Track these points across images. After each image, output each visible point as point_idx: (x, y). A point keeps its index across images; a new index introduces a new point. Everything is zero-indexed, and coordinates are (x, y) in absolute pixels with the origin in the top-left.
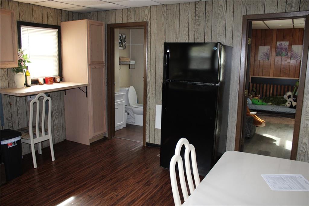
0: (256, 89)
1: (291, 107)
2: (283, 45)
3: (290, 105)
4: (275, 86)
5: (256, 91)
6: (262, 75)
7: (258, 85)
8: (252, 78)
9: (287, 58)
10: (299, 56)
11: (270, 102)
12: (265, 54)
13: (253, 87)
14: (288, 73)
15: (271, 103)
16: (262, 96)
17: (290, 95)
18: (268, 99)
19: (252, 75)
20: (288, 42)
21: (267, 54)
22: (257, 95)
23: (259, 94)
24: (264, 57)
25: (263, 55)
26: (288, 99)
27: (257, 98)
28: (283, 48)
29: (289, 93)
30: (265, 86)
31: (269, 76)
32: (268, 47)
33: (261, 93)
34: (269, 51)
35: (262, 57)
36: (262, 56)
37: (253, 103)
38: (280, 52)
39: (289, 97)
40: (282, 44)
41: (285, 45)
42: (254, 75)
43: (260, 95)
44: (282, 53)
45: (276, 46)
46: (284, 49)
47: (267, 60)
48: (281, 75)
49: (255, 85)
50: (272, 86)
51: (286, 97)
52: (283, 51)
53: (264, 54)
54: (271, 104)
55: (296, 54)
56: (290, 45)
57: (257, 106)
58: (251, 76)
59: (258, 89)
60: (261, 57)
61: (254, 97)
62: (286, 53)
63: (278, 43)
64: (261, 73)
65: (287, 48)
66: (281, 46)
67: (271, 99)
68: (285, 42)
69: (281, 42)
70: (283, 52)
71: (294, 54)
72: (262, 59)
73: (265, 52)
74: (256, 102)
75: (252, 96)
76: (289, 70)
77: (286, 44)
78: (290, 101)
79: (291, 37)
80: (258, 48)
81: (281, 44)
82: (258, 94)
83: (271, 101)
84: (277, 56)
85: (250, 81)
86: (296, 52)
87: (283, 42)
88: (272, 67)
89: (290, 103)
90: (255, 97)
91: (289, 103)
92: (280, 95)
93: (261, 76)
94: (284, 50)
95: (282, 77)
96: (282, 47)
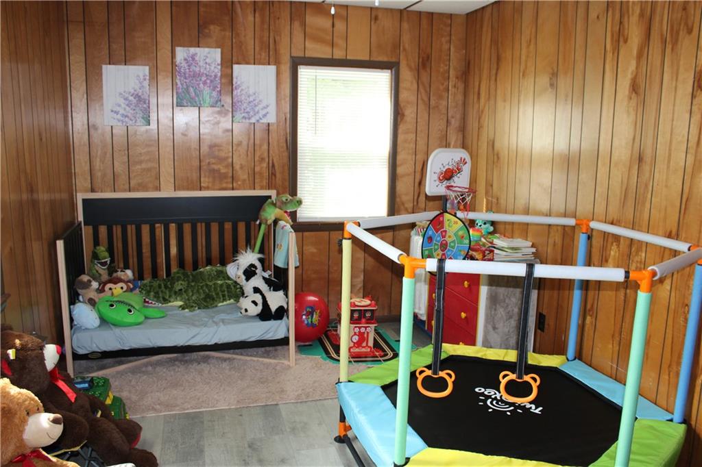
0: (111, 250)
1: (266, 314)
2: (201, 63)
3: (260, 307)
4: (187, 228)
5: (112, 261)
6: (127, 186)
7: (117, 231)
8: (84, 201)
9: (219, 113)
10: (261, 106)
11: (176, 299)
12: (131, 98)
13: (96, 242)
14: (231, 175)
15: (181, 303)
16: (140, 276)
17: (252, 266)
18: (166, 287)
19: (86, 191)
20: (219, 50)
21: (137, 97)
22: (120, 274)
23: (126, 267)
24: (129, 112)
25: (122, 101)
26: (247, 280)
27: (118, 289)
28: (200, 75)
29: (249, 258)
30: (145, 229)
31: (158, 189)
32: (143, 71)
33: (133, 260)
34: (146, 83)
35: (122, 111)
36: (119, 106)
37: (104, 322)
38: (192, 90)
39: (250, 273)
40: (197, 58)
41: (208, 61)
42: (93, 190)
43: (129, 273)
44: (198, 93)
45: (173, 63)
46: (204, 78)
47: (140, 121)
48: (205, 181)
49: (103, 230)
50: (173, 226)
51: (234, 271)
52: (201, 85)
53: (126, 99)
54: (183, 308)
55: (251, 99)
56: (228, 63)
57: (125, 332)
58: (80, 197)
59: (118, 245)
60: (117, 113)
61: (105, 284)
62: (215, 94)
63: (181, 53)
64: (122, 180)
65: (216, 76)
66: (193, 68)
67: (179, 286)
68: (207, 50)
69: (193, 50)
70: (201, 91)
71: (243, 98)
72: (119, 120)
73: (132, 91)
74: (118, 314)
75: (95, 285)
76: (230, 160)
77: (209, 57)
78: (256, 290)
79: (228, 34)
80: (100, 75)
81: (193, 57)
82: (122, 265)
83: (178, 293)
84: (180, 105)
85: (81, 218)
86: (251, 92)
87: (197, 50)
88: (166, 150)
89: (258, 298)
90: (109, 285)
91: (255, 303)
92: (209, 262)
93: (125, 191)
94: (205, 83)
95: (207, 188)
96: (197, 69)
